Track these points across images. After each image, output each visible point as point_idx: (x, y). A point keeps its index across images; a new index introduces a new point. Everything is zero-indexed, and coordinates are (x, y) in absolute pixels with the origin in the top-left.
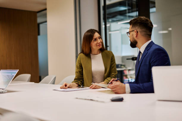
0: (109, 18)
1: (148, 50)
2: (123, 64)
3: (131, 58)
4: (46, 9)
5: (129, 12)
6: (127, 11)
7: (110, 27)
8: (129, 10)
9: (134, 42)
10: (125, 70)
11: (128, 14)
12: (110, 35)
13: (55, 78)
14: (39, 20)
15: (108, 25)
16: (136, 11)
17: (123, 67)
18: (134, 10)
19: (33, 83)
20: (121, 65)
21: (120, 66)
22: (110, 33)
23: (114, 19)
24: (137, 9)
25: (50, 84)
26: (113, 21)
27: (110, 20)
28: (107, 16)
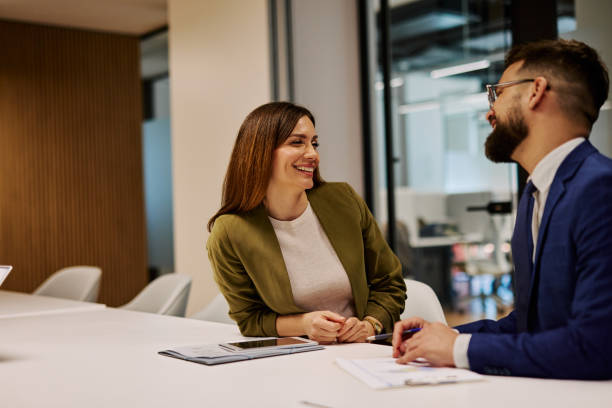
0: (398, 57)
1: (565, 182)
2: (451, 221)
3: (484, 203)
4: (164, 29)
5: (473, 36)
6: (466, 32)
7: (401, 89)
8: (472, 25)
9: (514, 128)
10: (457, 245)
11: (469, 44)
12: (403, 117)
13: (188, 287)
14: (148, 67)
15: (395, 83)
16: (505, 29)
17: (448, 232)
18: (494, 24)
19: (103, 307)
20: (445, 227)
21: (438, 230)
22: (405, 110)
23: (419, 61)
24: (509, 22)
25: (164, 314)
26: (414, 69)
27: (404, 65)
28: (391, 51)
